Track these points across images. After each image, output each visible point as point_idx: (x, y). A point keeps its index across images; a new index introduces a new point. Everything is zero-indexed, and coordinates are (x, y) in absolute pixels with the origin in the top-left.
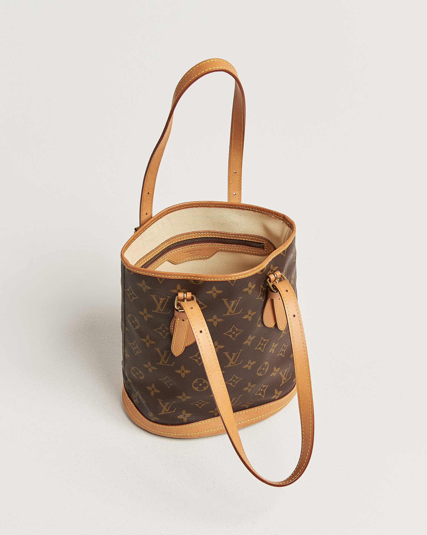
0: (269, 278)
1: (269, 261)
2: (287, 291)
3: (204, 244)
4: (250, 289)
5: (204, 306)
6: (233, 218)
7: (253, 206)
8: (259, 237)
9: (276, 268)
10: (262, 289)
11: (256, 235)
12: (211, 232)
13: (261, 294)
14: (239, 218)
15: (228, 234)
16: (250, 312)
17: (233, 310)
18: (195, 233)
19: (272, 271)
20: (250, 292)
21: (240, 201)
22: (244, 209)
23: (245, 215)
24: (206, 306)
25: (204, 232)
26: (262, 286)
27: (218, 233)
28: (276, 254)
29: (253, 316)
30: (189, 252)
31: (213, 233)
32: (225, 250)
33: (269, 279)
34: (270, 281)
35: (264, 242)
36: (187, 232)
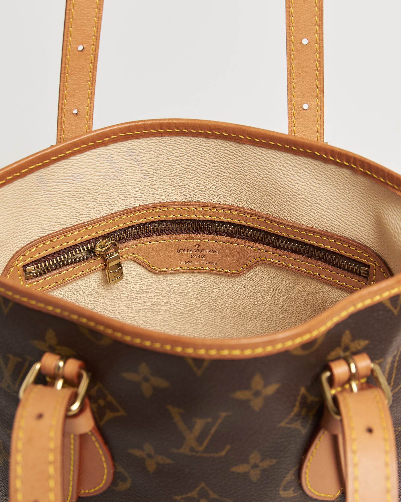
0: (330, 369)
1: (336, 319)
2: (370, 430)
3: (227, 238)
4: (257, 394)
5: (117, 411)
6: (298, 182)
7: (351, 155)
8: (359, 245)
9: (363, 343)
10: (304, 398)
11: (353, 241)
12: (241, 212)
13: (298, 415)
14: (314, 184)
15: (283, 224)
16: (254, 458)
17: (200, 443)
18: (203, 205)
19: (346, 349)
20: (257, 404)
21: (322, 136)
22: (326, 161)
23: (330, 179)
24: (122, 413)
25: (225, 208)
26: (303, 390)
27: (259, 216)
28: (368, 302)
29: (264, 470)
30: (188, 250)
31: (248, 213)
32: (275, 263)
33: (328, 374)
34: (331, 381)
35: (371, 262)
36: (185, 200)
